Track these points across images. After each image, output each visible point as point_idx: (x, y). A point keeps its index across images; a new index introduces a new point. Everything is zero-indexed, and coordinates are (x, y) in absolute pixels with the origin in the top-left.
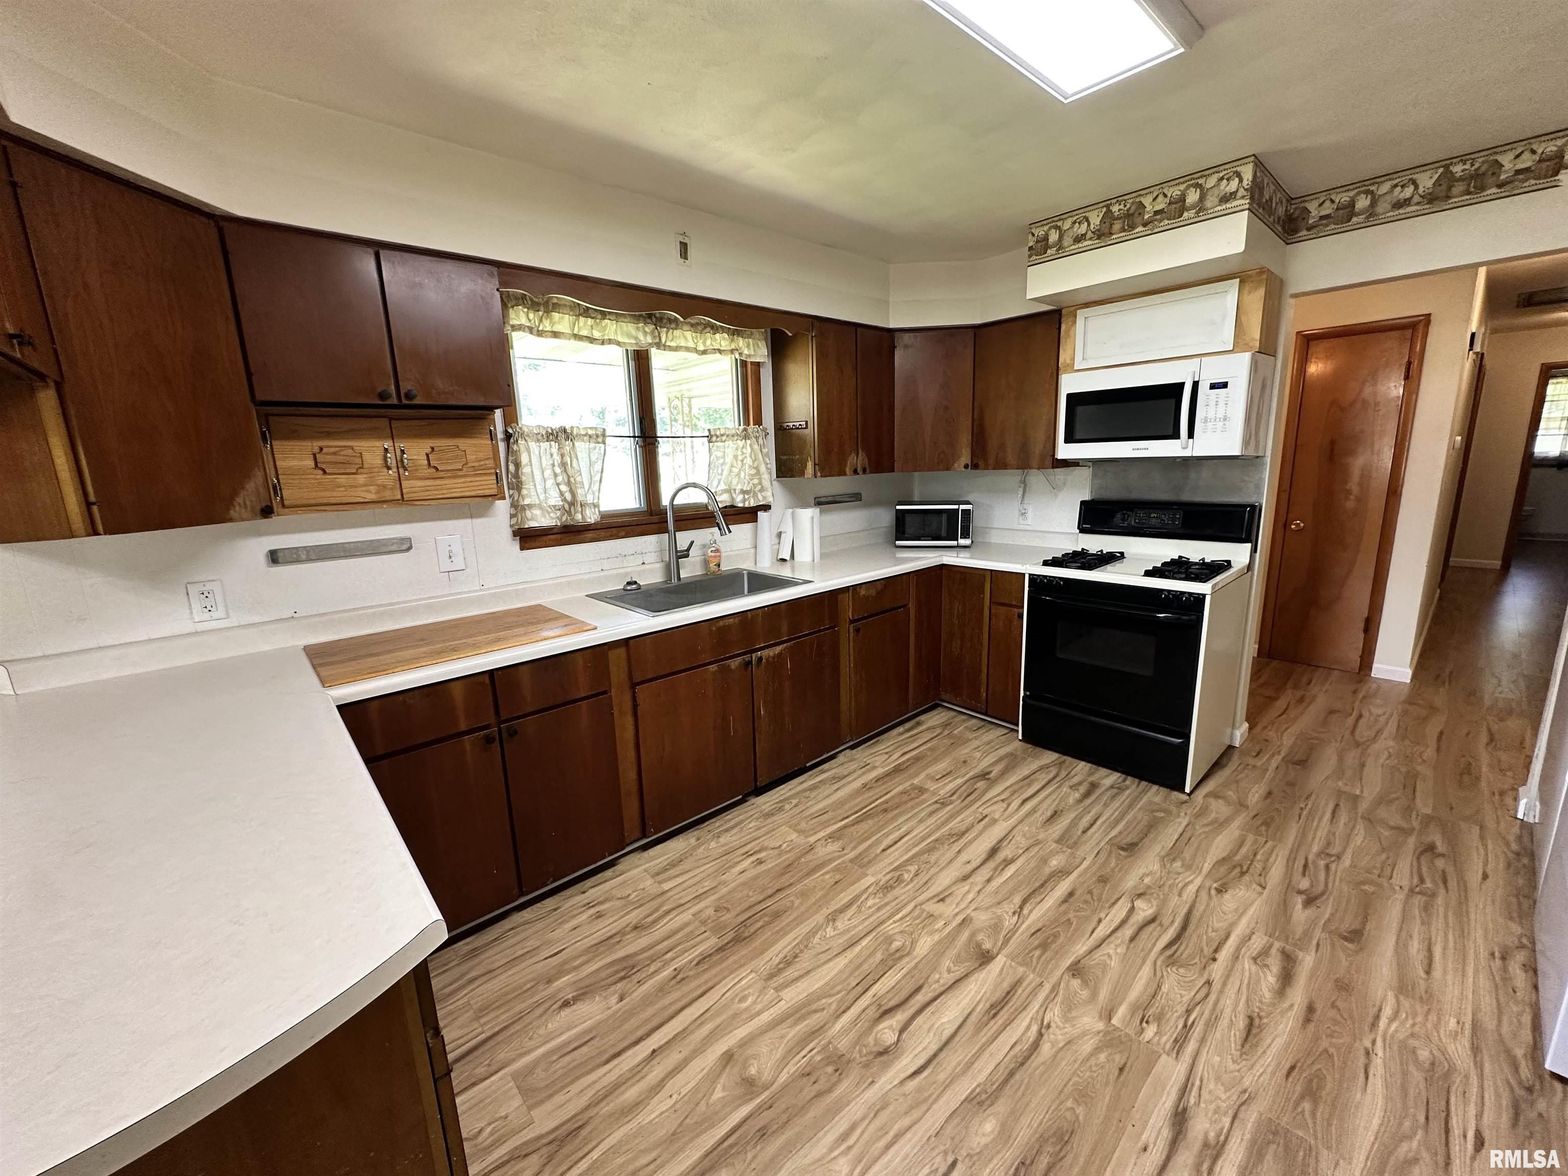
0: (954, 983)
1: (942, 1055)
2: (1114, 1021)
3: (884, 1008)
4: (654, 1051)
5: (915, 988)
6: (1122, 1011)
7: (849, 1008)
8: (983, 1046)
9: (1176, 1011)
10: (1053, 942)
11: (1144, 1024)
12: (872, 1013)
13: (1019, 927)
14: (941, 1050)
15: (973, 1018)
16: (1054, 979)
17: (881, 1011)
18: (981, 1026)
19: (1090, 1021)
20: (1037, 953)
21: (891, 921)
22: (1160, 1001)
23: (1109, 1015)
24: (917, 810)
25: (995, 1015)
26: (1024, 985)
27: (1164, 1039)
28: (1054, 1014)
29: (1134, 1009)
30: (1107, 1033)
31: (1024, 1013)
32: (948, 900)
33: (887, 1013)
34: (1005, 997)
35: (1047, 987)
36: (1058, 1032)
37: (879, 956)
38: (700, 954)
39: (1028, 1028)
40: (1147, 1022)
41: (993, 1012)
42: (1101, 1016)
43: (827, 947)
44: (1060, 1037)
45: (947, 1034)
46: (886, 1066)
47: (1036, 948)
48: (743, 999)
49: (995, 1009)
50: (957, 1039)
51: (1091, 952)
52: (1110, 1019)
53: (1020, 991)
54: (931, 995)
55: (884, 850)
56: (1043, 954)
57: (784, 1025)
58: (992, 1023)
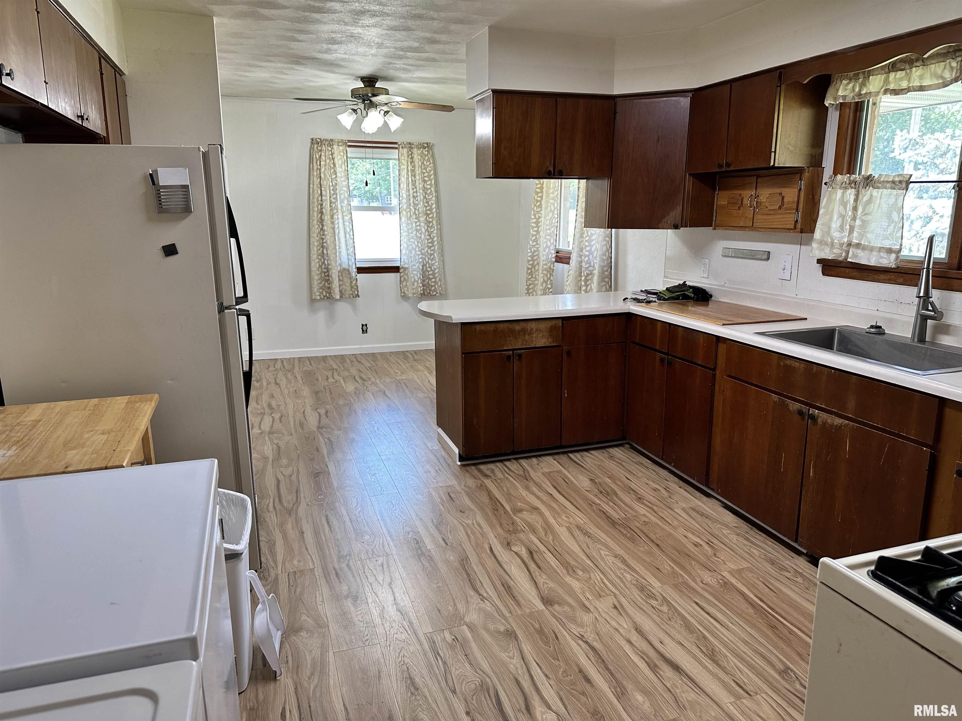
0: (535, 581)
1: (493, 559)
2: (465, 627)
3: (534, 553)
4: (551, 494)
5: (541, 567)
6: (469, 635)
7: (542, 543)
8: (489, 574)
9: (449, 657)
10: (541, 639)
11: (453, 637)
12: (533, 548)
13: (566, 631)
14: (497, 560)
15: (507, 577)
16: (511, 620)
17: (533, 551)
18: (500, 577)
19: (473, 617)
20: (537, 626)
21: (603, 577)
22: (461, 657)
23: (471, 627)
24: (775, 652)
25: (503, 586)
26: (516, 607)
27: (439, 638)
28: (487, 606)
29: (465, 640)
30: (462, 619)
31: (497, 596)
32: (615, 612)
33: (531, 553)
34: (512, 594)
35: (508, 615)
36: (476, 602)
37: (573, 563)
38: (607, 511)
39: (487, 593)
40: (453, 639)
41: (506, 586)
42: (472, 623)
43: (590, 547)
44: (473, 601)
45: (505, 566)
46: (502, 544)
47: (541, 627)
48: (566, 517)
49: (508, 589)
50: (499, 567)
51: (520, 651)
52: (467, 626)
53: (512, 602)
54: (532, 570)
55: (697, 603)
56: (535, 629)
57: (543, 524)
58: (500, 582)
